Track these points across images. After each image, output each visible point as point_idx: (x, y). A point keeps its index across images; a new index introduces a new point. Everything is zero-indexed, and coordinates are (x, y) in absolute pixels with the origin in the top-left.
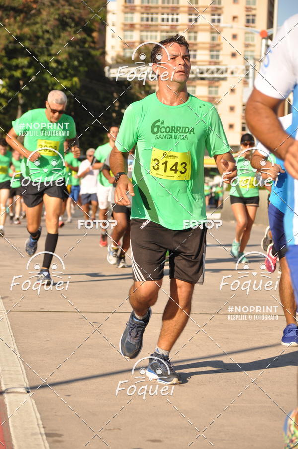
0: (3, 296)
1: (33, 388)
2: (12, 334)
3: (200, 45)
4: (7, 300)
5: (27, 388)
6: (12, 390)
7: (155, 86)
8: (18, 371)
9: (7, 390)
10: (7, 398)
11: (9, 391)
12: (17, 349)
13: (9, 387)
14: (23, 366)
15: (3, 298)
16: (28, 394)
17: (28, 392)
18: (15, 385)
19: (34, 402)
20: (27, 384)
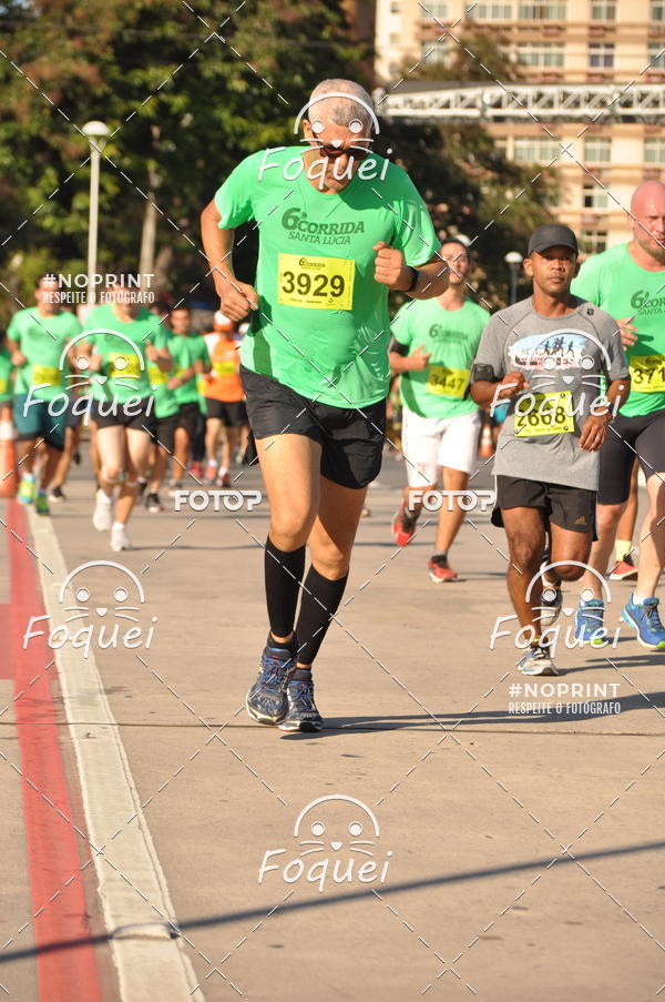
0: (109, 687)
1: (186, 926)
2: (133, 786)
3: (622, 31)
4: (116, 697)
5: (169, 926)
6: (131, 931)
7: (504, 138)
8: (146, 881)
9: (119, 929)
10: (119, 952)
11: (124, 933)
12: (144, 822)
13: (125, 921)
14: (159, 869)
15: (108, 692)
16: (173, 943)
17: (174, 936)
18: (140, 917)
19: (188, 961)
20: (171, 915)
